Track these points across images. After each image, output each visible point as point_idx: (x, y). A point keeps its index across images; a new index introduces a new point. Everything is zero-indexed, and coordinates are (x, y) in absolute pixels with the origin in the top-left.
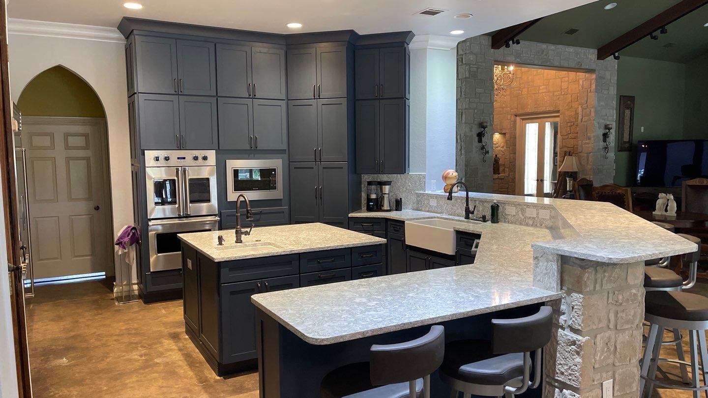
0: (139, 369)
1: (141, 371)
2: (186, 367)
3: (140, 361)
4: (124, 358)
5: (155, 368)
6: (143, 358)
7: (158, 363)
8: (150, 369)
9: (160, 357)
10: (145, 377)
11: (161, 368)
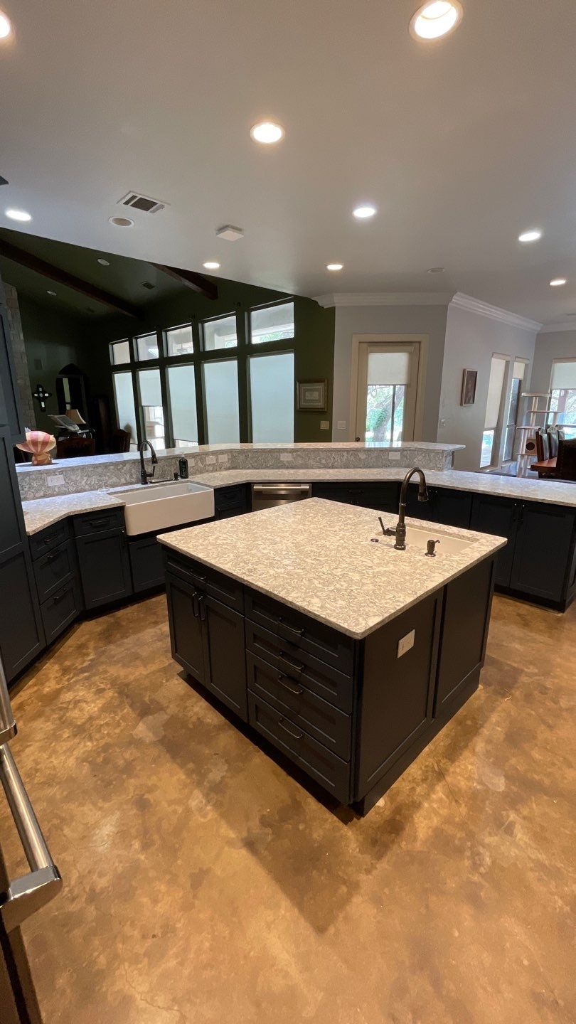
0: (545, 791)
1: (547, 782)
2: (485, 731)
3: (525, 812)
4: (542, 857)
5: (521, 768)
6: (513, 816)
7: (507, 777)
8: (529, 775)
9: (487, 790)
10: (554, 764)
11: (513, 761)
